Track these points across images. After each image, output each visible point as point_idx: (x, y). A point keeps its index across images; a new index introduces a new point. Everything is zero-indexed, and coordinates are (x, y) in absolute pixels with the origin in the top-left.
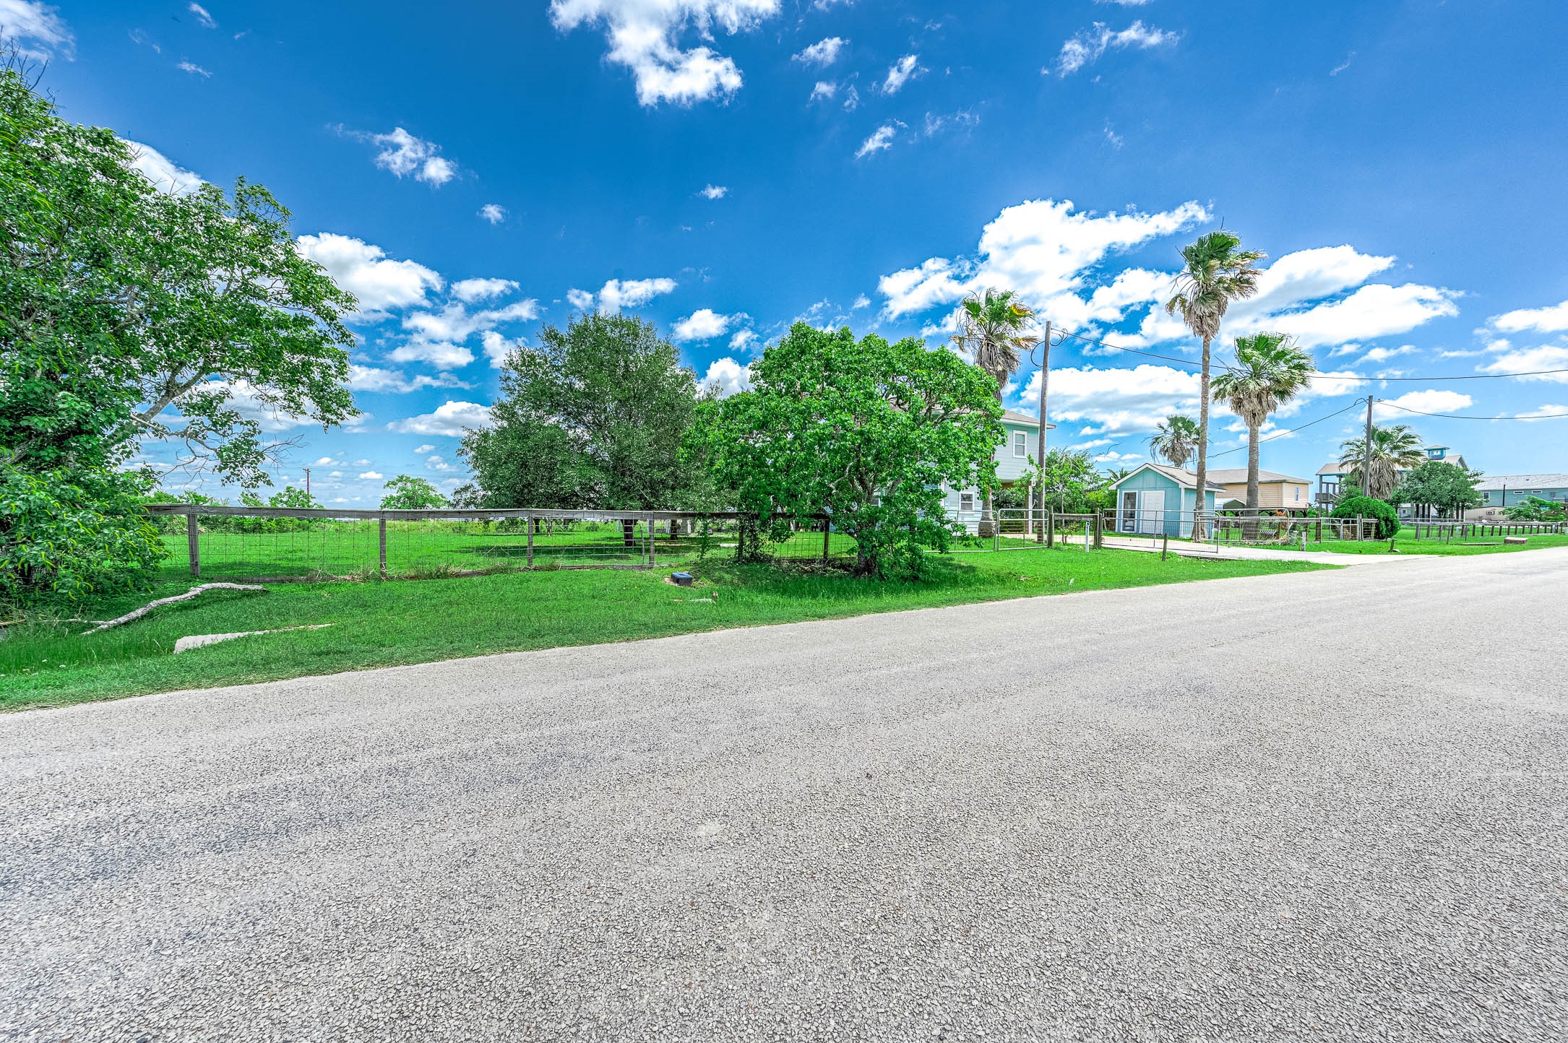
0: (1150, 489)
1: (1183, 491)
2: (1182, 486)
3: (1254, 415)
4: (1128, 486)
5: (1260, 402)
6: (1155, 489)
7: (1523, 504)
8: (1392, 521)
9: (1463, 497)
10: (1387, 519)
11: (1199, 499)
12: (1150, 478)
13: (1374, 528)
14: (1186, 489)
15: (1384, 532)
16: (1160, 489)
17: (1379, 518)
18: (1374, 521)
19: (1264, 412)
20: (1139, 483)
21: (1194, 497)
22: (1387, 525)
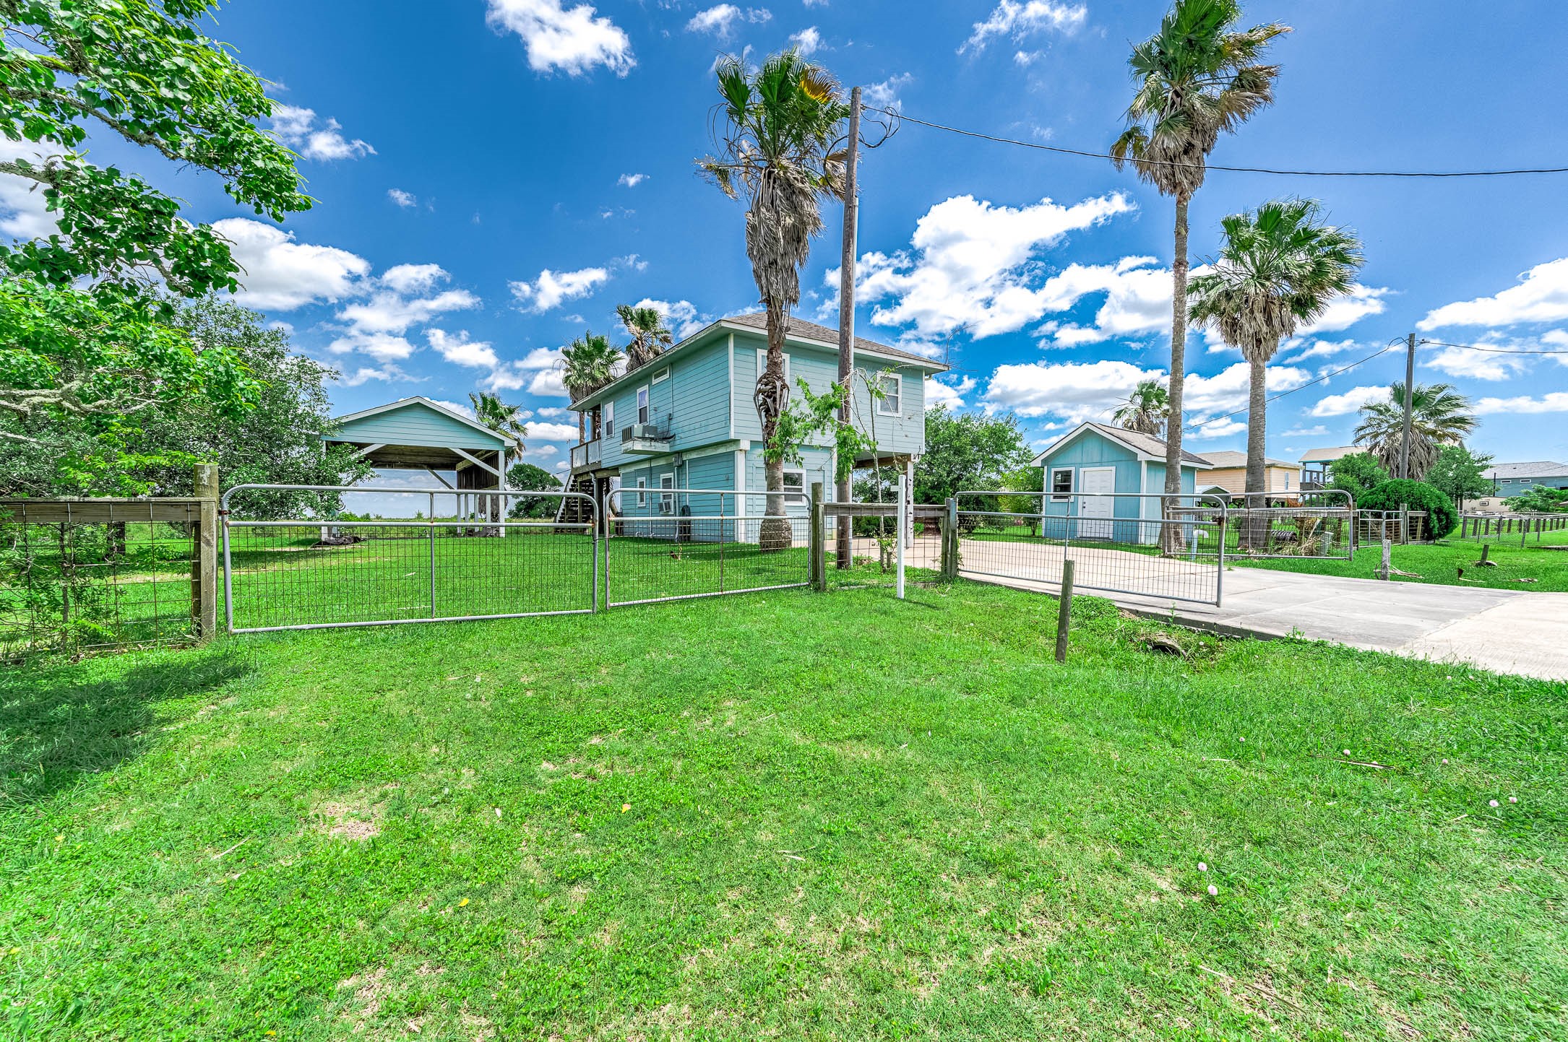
0: (1093, 464)
1: (1144, 466)
2: (1142, 457)
3: (1259, 341)
4: (1061, 460)
5: (1269, 321)
6: (1101, 464)
7: (1527, 493)
8: (1447, 515)
9: (1470, 485)
10: (1439, 511)
11: (1171, 479)
12: (1092, 448)
13: (1420, 524)
14: (1149, 463)
15: (1436, 531)
16: (1109, 463)
17: (1428, 510)
18: (1421, 514)
19: (1275, 336)
20: (1075, 455)
21: (1161, 477)
22: (1440, 520)
